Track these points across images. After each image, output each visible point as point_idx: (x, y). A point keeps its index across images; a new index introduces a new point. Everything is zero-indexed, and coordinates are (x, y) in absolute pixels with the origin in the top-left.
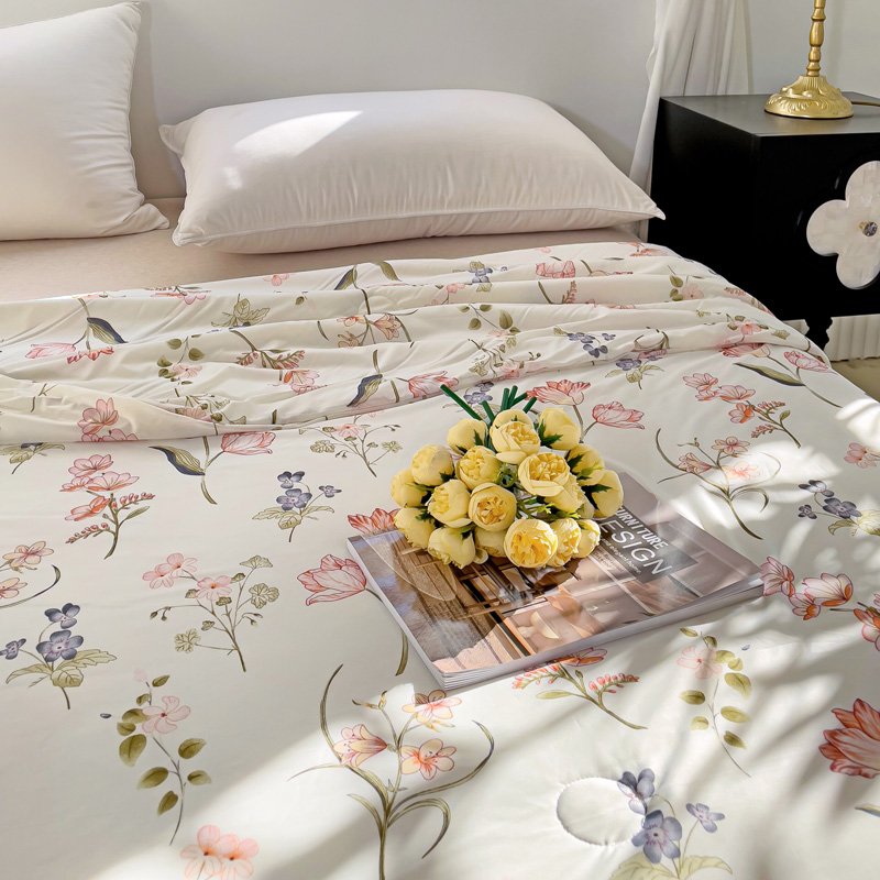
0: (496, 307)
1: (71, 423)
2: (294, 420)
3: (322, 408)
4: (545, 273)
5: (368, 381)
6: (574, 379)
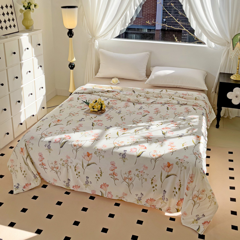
0: (173, 97)
1: (126, 99)
2: (145, 103)
3: (148, 103)
4: (183, 94)
5: (154, 101)
6: (174, 105)
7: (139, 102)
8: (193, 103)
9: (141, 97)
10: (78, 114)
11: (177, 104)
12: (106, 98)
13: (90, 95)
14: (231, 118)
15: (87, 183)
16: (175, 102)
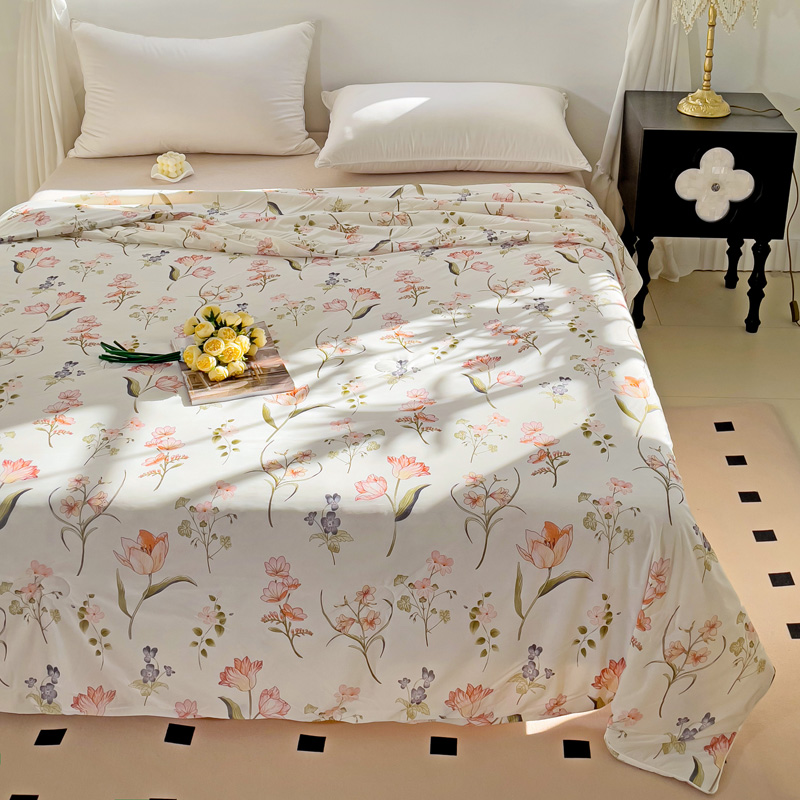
0: (457, 213)
1: (254, 246)
2: (344, 255)
3: (358, 251)
4: (497, 198)
5: (382, 242)
6: (475, 250)
7: (315, 254)
8: (554, 234)
9: (316, 230)
10: (38, 346)
11: (485, 245)
12: (156, 252)
13: (70, 243)
14: (677, 280)
15: (150, 675)
16: (473, 234)
